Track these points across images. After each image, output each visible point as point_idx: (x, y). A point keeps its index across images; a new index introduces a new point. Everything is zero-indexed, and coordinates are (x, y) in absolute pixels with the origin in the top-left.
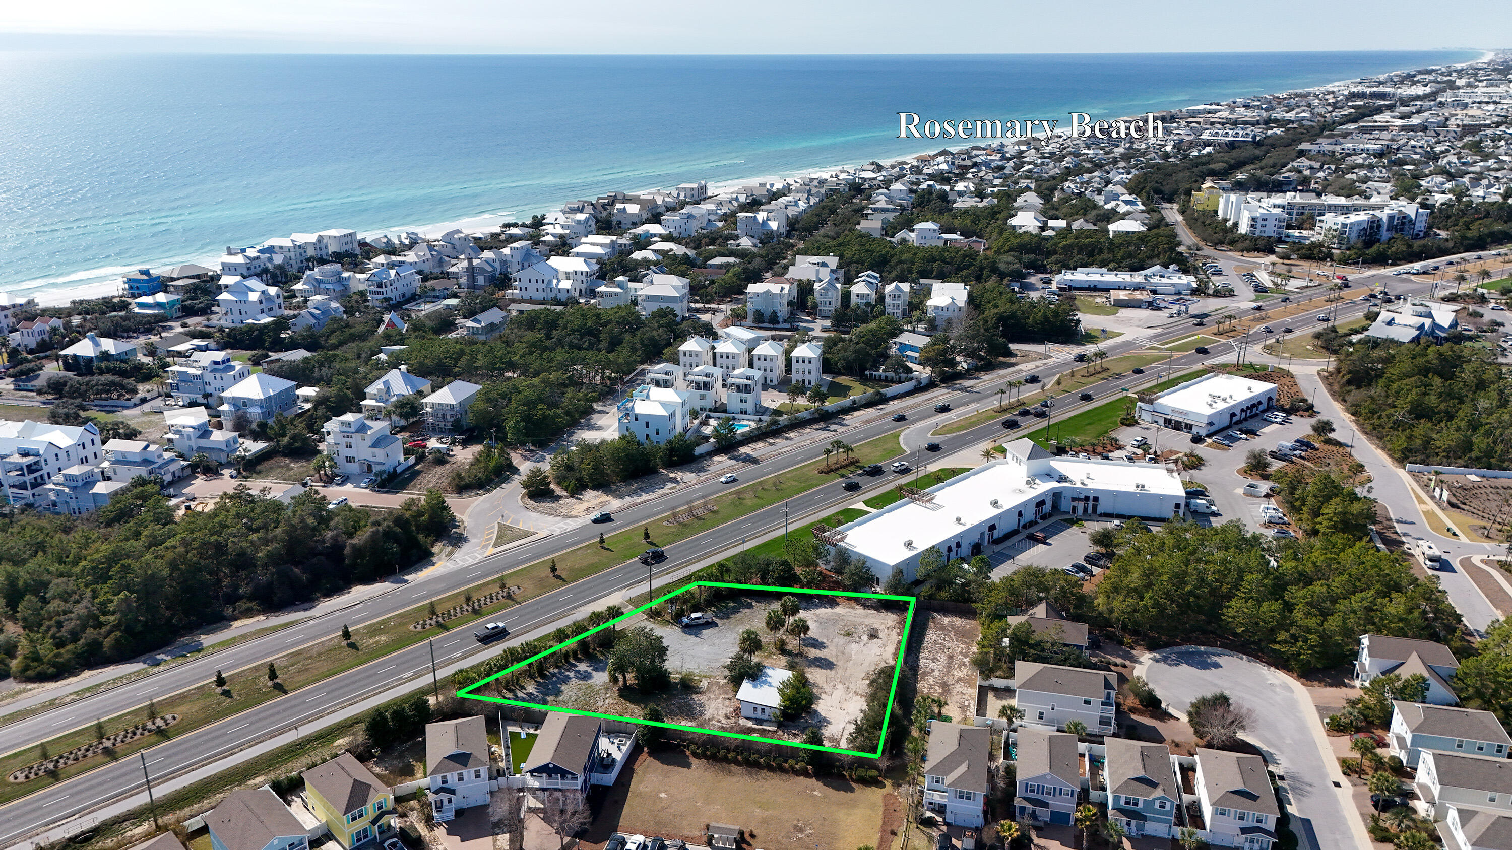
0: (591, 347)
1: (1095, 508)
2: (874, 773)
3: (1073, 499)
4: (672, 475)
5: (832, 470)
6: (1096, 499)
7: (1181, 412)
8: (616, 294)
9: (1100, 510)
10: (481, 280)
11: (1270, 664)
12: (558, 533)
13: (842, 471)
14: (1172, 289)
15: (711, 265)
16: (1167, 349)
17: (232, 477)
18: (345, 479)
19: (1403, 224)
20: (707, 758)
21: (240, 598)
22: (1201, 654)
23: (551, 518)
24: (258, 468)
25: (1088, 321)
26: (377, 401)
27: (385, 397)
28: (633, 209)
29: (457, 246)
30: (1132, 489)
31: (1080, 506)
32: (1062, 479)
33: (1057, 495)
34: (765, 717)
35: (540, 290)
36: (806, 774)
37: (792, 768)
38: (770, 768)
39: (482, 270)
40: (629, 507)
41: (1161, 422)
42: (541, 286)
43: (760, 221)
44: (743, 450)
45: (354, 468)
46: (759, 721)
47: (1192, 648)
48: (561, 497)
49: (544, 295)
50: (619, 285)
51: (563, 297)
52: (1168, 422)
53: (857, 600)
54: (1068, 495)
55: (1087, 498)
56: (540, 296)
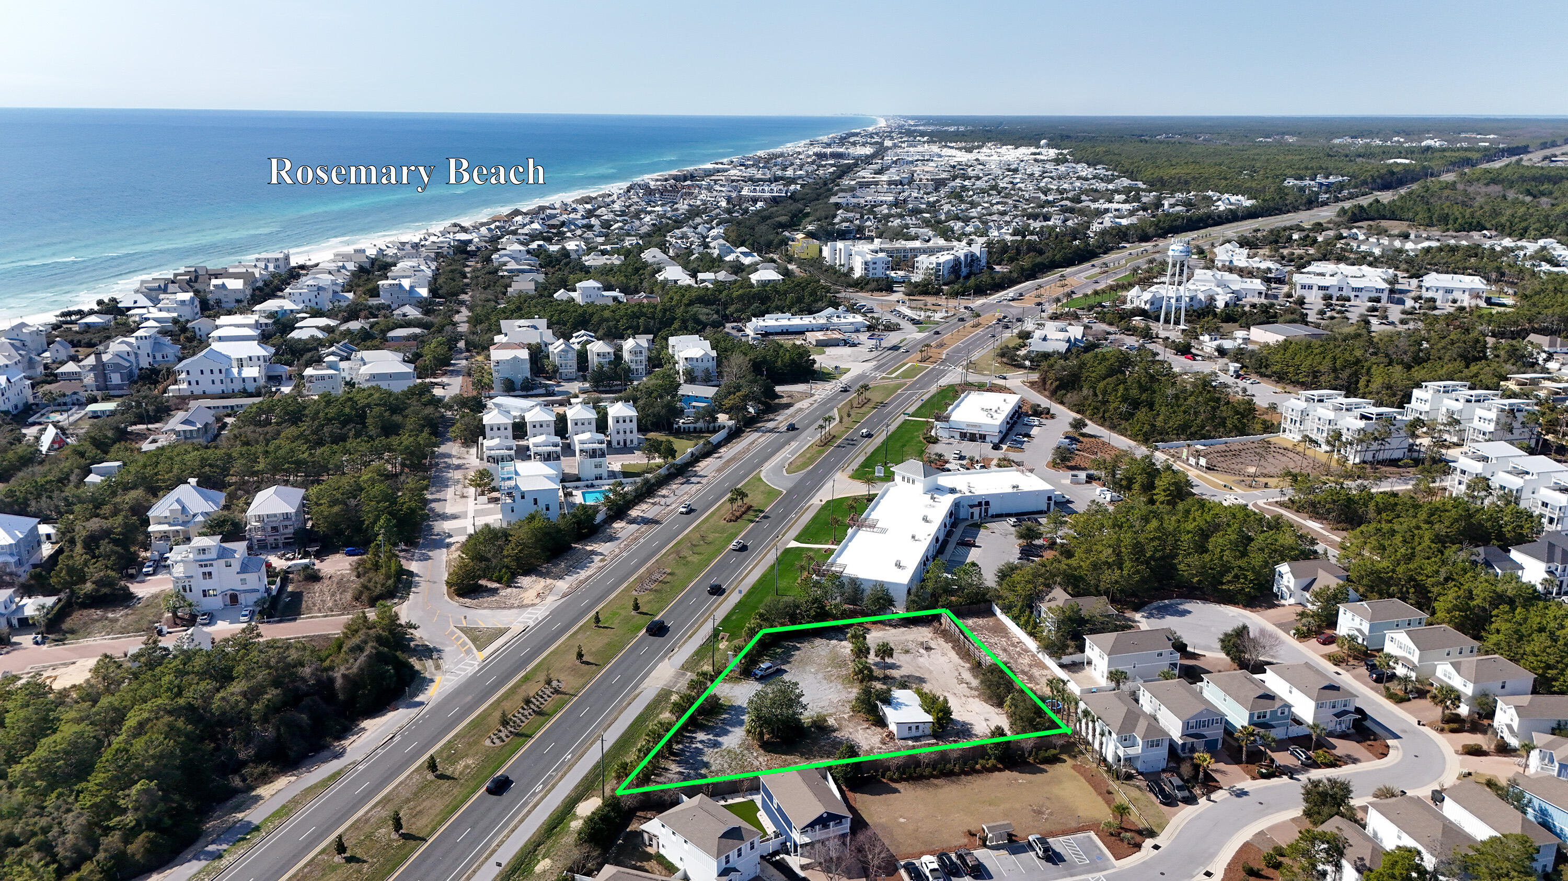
0: (358, 435)
1: (986, 511)
2: (1053, 752)
3: (971, 506)
4: (589, 548)
5: (737, 518)
6: (987, 503)
7: (975, 426)
8: (331, 377)
9: (990, 513)
10: (116, 379)
11: (1219, 602)
12: (532, 624)
13: (745, 517)
14: (852, 328)
15: (393, 338)
16: (896, 377)
17: (37, 643)
18: (211, 618)
19: (972, 260)
20: (906, 780)
21: (244, 764)
22: (1170, 606)
23: (506, 612)
24: (65, 626)
25: (824, 360)
26: (170, 524)
27: (181, 518)
28: (235, 284)
29: (28, 343)
30: (1011, 490)
31: (976, 511)
32: (953, 491)
33: (957, 505)
34: (920, 733)
35: (218, 382)
36: (1000, 770)
37: (984, 767)
38: (967, 774)
39: (117, 367)
40: (578, 586)
41: (957, 436)
42: (217, 377)
43: (407, 288)
44: (634, 513)
45: (214, 603)
46: (916, 739)
47: (1161, 603)
48: (497, 589)
49: (223, 387)
50: (331, 366)
51: (251, 387)
52: (963, 436)
53: (881, 622)
54: (965, 503)
55: (980, 504)
56: (218, 388)
